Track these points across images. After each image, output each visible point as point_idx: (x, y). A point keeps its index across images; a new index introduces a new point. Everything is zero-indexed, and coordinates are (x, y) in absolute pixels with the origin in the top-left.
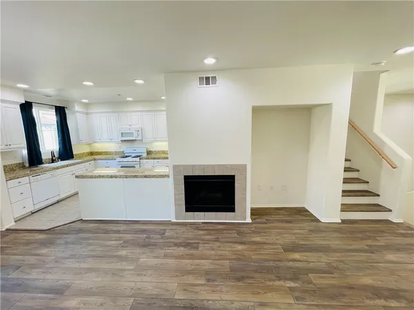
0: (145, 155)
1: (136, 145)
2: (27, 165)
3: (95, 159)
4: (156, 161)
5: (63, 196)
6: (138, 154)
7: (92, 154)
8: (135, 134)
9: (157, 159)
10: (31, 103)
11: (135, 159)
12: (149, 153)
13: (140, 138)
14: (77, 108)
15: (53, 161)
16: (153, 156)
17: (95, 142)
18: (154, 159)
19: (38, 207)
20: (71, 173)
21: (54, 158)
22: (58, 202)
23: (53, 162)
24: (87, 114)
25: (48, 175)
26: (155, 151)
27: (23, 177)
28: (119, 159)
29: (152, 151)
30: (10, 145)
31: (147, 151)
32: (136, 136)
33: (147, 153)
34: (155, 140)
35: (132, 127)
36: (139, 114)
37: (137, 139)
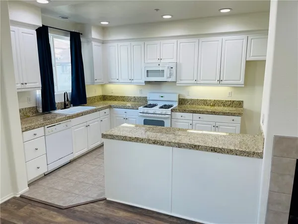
0: (175, 105)
1: (165, 89)
3: (110, 107)
4: (196, 116)
5: (76, 155)
6: (167, 103)
7: (104, 98)
8: (166, 73)
9: (200, 112)
10: (47, 27)
11: (164, 111)
12: (182, 101)
13: (173, 79)
14: (94, 34)
15: (65, 106)
16: (188, 107)
17: (110, 83)
18: (194, 112)
19: (51, 168)
20: (86, 124)
21: (67, 103)
22: (70, 162)
23: (65, 108)
24: (104, 42)
25: (63, 125)
26: (191, 100)
27: (39, 127)
28: (141, 109)
29: (187, 100)
30: (26, 84)
31: (179, 99)
32: (168, 76)
33: (179, 101)
34: (196, 82)
35: (162, 61)
36: (175, 41)
37: (169, 80)
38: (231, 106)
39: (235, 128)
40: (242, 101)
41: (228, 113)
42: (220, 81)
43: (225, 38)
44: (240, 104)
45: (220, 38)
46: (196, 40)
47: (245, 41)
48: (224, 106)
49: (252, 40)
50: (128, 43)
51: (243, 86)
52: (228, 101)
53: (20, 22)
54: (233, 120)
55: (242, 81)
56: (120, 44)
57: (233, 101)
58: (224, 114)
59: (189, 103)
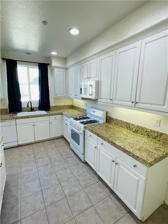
3: (62, 114)
18: (98, 135)
20: (32, 124)
21: (32, 108)
22: (18, 146)
23: (32, 111)
26: (116, 120)
29: (113, 119)
31: (107, 116)
33: (107, 119)
34: (111, 102)
36: (98, 58)
38: (158, 139)
48: (148, 136)
52: (155, 132)
57: (161, 134)
58: (125, 151)
59: (114, 122)
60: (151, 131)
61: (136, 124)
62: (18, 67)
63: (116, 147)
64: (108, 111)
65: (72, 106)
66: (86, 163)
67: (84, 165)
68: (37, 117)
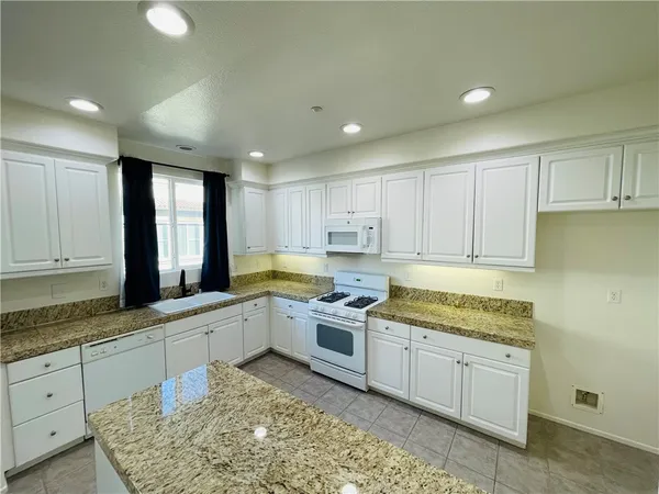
0: (383, 298)
1: (364, 266)
2: (122, 303)
3: (268, 294)
7: (275, 275)
8: (362, 238)
9: (425, 326)
10: (150, 163)
11: (352, 313)
12: (396, 292)
13: (373, 249)
14: (246, 175)
15: (184, 291)
16: (406, 305)
17: (276, 251)
20: (205, 329)
21: (187, 287)
23: (184, 296)
24: (268, 188)
26: (415, 290)
27: (61, 349)
28: (315, 303)
29: (406, 289)
30: (67, 260)
31: (391, 286)
32: (365, 243)
33: (391, 291)
34: (419, 257)
35: (355, 216)
36: (377, 178)
37: (367, 251)
38: (502, 311)
39: (514, 375)
40: (531, 304)
41: (494, 336)
42: (473, 256)
43: (481, 164)
44: (525, 309)
45: (469, 166)
46: (418, 173)
47: (533, 168)
48: (485, 308)
49: (553, 165)
50: (300, 188)
51: (533, 270)
52: (496, 300)
53: (56, 149)
54: (508, 356)
55: (529, 260)
56: (292, 189)
57: (508, 302)
58: (484, 337)
59: (410, 295)
60: (490, 299)
61: (460, 292)
62: (154, 180)
63: (464, 335)
64: (392, 275)
65: (274, 272)
66: (372, 391)
67: (369, 397)
68: (216, 308)
